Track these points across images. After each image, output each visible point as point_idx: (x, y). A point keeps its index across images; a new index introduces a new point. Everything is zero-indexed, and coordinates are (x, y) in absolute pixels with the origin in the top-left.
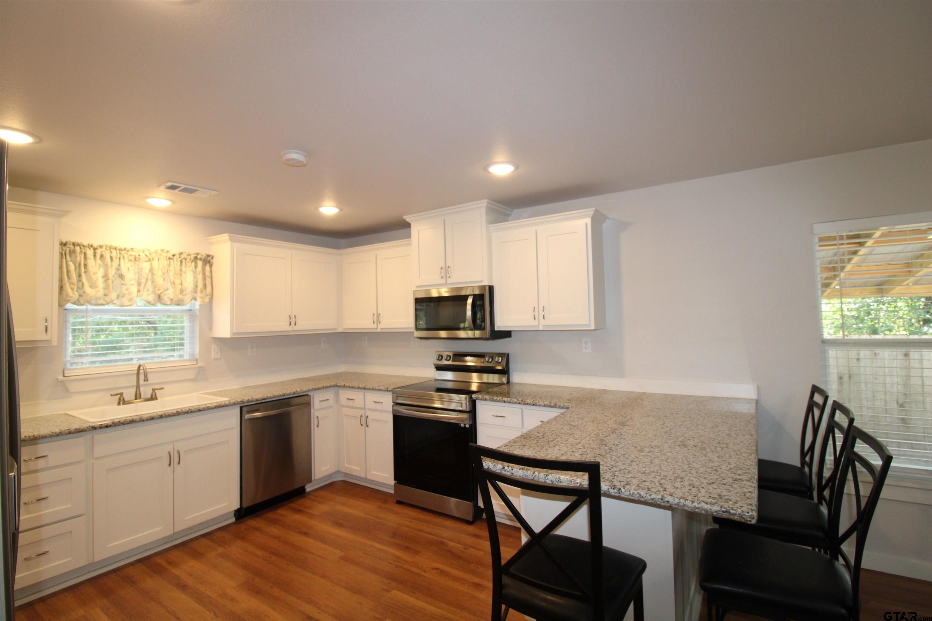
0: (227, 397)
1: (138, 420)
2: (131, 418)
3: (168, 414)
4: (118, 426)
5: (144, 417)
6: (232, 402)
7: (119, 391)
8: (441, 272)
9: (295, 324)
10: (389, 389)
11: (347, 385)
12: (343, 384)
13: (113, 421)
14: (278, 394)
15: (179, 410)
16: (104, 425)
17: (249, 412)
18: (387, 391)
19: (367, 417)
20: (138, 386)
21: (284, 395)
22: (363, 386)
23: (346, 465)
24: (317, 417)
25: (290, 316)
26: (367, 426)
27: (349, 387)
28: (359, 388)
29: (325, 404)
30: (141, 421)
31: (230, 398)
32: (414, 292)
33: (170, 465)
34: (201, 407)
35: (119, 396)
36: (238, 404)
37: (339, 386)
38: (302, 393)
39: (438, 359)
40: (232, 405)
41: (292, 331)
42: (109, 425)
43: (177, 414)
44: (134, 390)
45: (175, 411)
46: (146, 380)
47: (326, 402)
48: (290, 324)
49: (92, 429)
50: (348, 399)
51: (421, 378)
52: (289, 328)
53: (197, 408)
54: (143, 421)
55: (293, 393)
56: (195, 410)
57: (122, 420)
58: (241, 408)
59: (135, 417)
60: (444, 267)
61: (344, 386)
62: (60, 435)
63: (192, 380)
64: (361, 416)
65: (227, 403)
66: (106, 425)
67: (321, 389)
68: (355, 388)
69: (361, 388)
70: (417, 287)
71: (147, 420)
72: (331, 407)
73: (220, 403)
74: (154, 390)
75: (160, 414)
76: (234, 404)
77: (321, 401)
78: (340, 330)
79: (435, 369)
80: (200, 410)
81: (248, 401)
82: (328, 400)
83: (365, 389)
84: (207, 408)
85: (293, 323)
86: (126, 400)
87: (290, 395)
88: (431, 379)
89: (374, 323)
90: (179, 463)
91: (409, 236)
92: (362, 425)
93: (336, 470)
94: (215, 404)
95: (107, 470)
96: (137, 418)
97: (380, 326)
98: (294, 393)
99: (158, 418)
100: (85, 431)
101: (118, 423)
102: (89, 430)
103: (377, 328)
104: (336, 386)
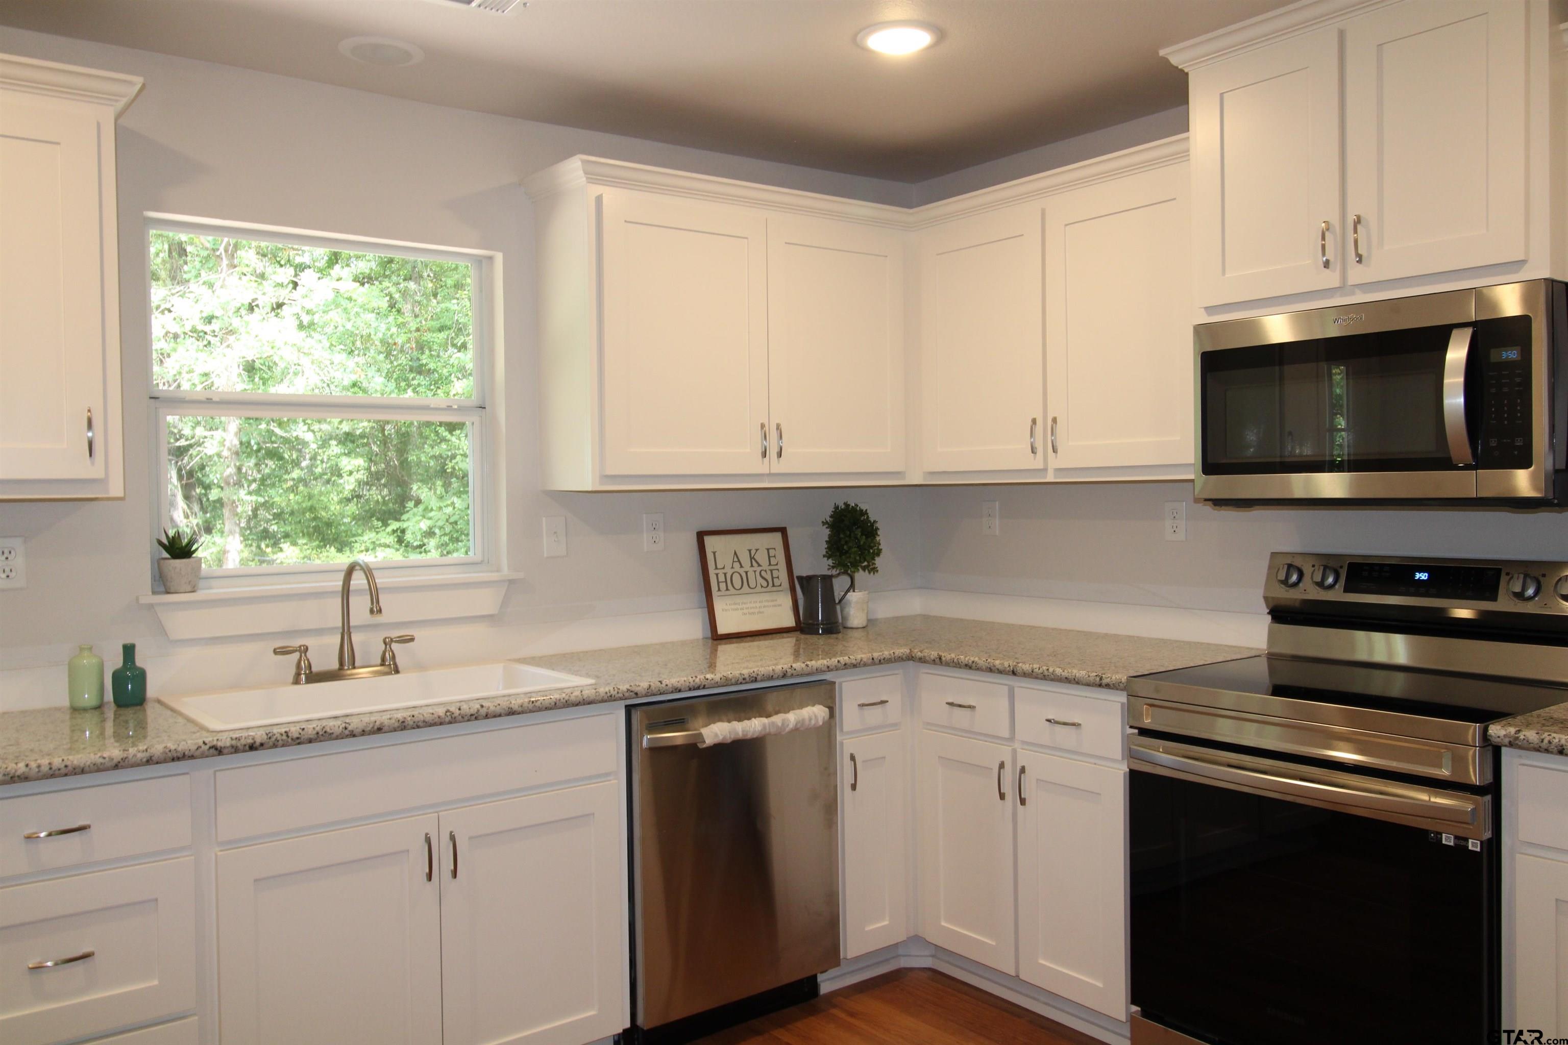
0: (588, 675)
1: (337, 731)
2: (318, 726)
3: (422, 718)
4: (283, 746)
5: (356, 724)
6: (603, 690)
7: (297, 642)
8: (1323, 247)
9: (780, 455)
10: (1104, 681)
11: (947, 656)
12: (934, 654)
13: (268, 730)
14: (736, 673)
15: (453, 709)
16: (243, 742)
17: (653, 727)
18: (1100, 685)
19: (1023, 770)
20: (346, 630)
21: (756, 680)
22: (1007, 664)
23: (943, 924)
24: (853, 758)
25: (763, 426)
26: (1023, 802)
27: (957, 665)
28: (990, 670)
29: (874, 716)
30: (347, 736)
31: (597, 677)
32: (1199, 330)
33: (430, 877)
34: (515, 704)
35: (297, 655)
36: (621, 699)
37: (922, 660)
38: (808, 674)
39: (1285, 582)
40: (603, 701)
41: (770, 475)
42: (258, 744)
43: (447, 720)
44: (335, 640)
45: (441, 711)
46: (376, 610)
47: (878, 710)
48: (764, 454)
49: (213, 751)
50: (951, 704)
51: (1219, 647)
52: (758, 466)
53: (505, 704)
54: (353, 735)
55: (781, 675)
56: (498, 710)
57: (294, 731)
58: (629, 709)
59: (332, 723)
60: (1335, 221)
61: (939, 661)
62: (123, 767)
63: (490, 619)
64: (1002, 766)
65: (588, 693)
66: (250, 741)
67: (865, 665)
68: (979, 669)
69: (1000, 672)
70: (1210, 310)
71: (363, 733)
72: (895, 726)
73: (568, 691)
74: (387, 642)
75: (400, 715)
76: (610, 699)
77: (862, 705)
78: (916, 478)
79: (1269, 617)
80: (511, 712)
81: (649, 692)
82: (883, 702)
83: (1014, 673)
84: (531, 706)
85: (773, 452)
86: (315, 669)
87: (771, 678)
88: (1253, 653)
89: (1033, 451)
90: (455, 874)
91: (1184, 126)
92: (1002, 796)
93: (912, 934)
94: (556, 696)
95: (256, 880)
96: (335, 726)
97: (1055, 463)
98: (784, 676)
99: (395, 730)
100: (192, 757)
101: (284, 737)
102: (203, 756)
103: (1045, 470)
104: (910, 658)
